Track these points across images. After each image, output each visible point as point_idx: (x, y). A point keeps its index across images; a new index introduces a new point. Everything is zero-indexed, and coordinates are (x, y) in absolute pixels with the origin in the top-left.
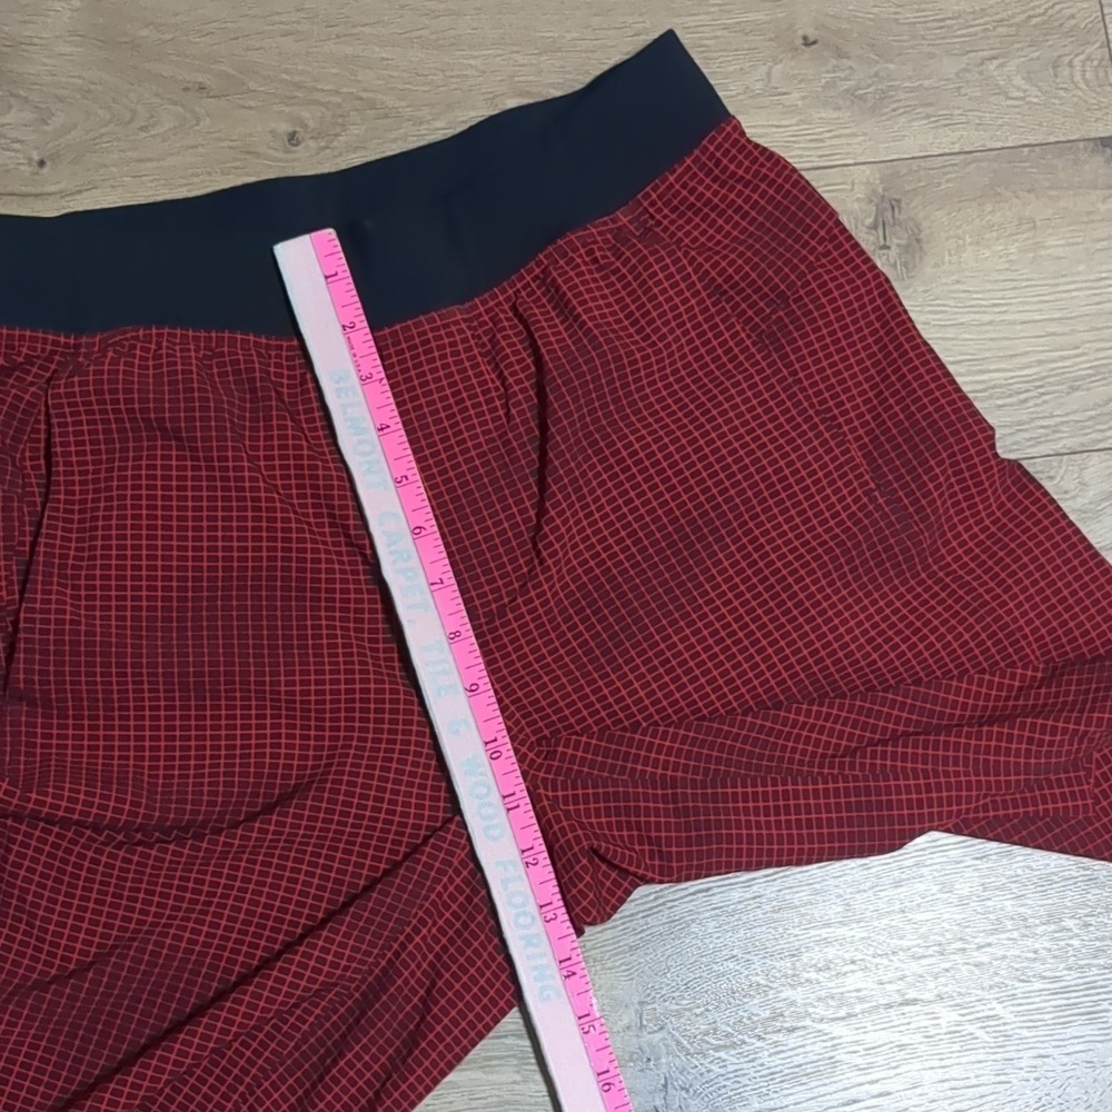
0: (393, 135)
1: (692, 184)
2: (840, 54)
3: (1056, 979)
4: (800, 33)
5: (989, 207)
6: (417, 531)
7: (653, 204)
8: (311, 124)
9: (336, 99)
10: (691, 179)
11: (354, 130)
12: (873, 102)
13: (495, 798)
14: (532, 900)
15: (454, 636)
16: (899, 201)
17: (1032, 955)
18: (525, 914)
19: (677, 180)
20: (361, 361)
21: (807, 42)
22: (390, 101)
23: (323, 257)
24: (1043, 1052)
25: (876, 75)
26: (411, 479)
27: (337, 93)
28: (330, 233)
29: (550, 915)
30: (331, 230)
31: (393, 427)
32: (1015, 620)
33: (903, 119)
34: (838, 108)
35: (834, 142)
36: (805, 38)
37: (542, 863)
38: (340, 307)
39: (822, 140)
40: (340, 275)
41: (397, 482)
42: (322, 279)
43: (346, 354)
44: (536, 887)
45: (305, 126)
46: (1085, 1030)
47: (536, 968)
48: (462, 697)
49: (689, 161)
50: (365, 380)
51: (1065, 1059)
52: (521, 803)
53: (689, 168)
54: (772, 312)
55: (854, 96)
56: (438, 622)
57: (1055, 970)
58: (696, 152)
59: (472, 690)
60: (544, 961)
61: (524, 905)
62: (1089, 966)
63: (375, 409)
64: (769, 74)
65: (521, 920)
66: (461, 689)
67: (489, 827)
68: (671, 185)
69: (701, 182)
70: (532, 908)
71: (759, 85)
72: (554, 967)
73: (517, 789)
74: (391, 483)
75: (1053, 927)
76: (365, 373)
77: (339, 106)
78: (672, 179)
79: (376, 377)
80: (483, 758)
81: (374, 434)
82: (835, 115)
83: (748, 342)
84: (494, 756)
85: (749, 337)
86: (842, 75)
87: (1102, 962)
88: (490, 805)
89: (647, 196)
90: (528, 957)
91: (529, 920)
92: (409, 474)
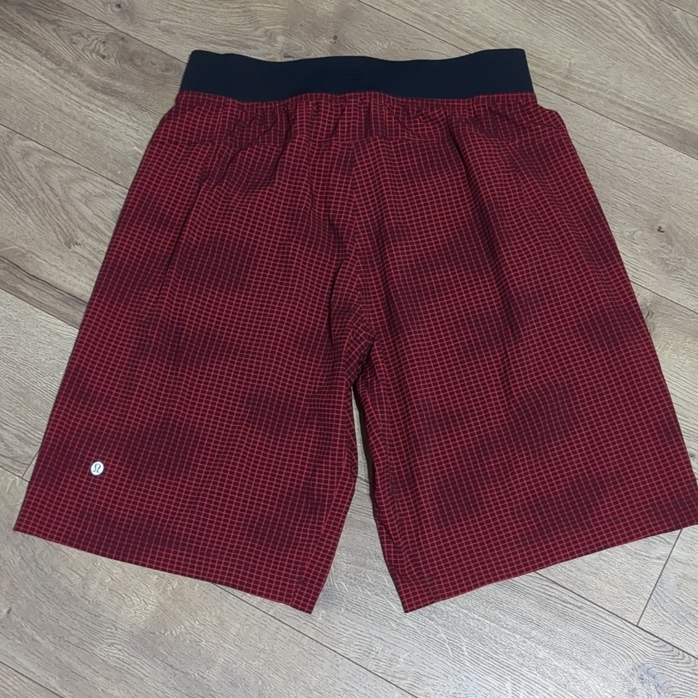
2: (670, 242)
4: (659, 225)
5: (689, 340)
12: (670, 269)
16: (653, 313)
21: (660, 230)
25: (680, 260)
33: (679, 283)
34: (653, 262)
35: (643, 274)
36: (660, 228)
39: (638, 270)
55: (664, 262)
64: (634, 232)
71: (627, 234)
82: (651, 264)
86: (666, 251)
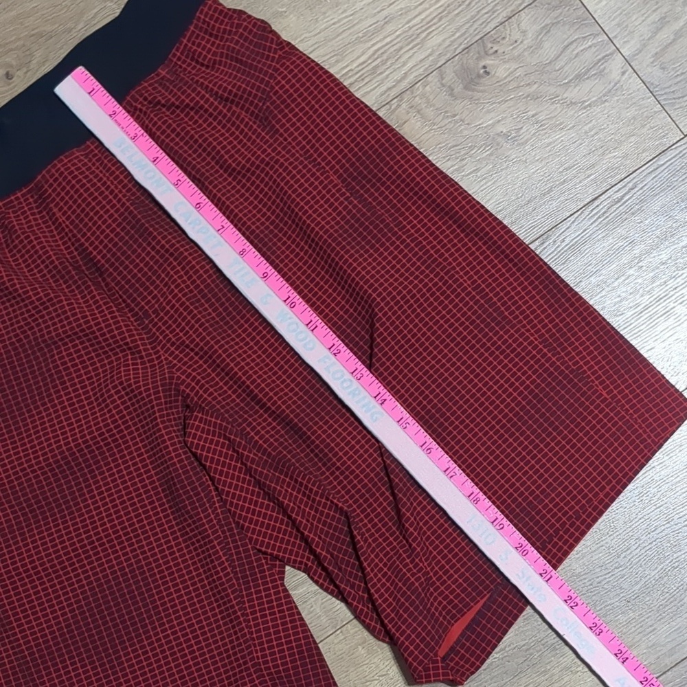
0: (59, 46)
1: (197, 41)
3: (638, 305)
6: (198, 206)
7: (179, 59)
8: (14, 63)
9: (20, 43)
10: (197, 38)
11: (38, 54)
13: (303, 327)
14: (345, 371)
15: (242, 253)
17: (618, 299)
18: (345, 380)
19: (189, 41)
20: (127, 130)
22: (49, 28)
23: (83, 83)
24: (649, 347)
26: (182, 180)
27: (20, 39)
28: (81, 69)
29: (359, 376)
30: (81, 67)
31: (161, 157)
32: (450, 264)
37: (343, 350)
38: (103, 106)
40: (96, 89)
41: (176, 185)
42: (87, 95)
43: (118, 129)
44: (345, 364)
45: (11, 66)
46: (667, 324)
47: (364, 406)
48: (261, 282)
49: (192, 28)
50: (134, 138)
51: (663, 345)
52: (318, 324)
53: (193, 32)
54: (264, 104)
56: (230, 249)
57: (635, 300)
58: (195, 21)
59: (265, 276)
60: (366, 401)
61: (343, 376)
62: (652, 289)
63: (146, 151)
65: (345, 385)
66: (258, 279)
67: (305, 344)
68: (186, 45)
69: (203, 38)
70: (348, 376)
72: (373, 402)
73: (312, 318)
74: (173, 187)
75: (623, 278)
76: (132, 135)
77: (24, 45)
78: (185, 41)
79: (139, 134)
80: (286, 309)
81: (152, 166)
83: (255, 127)
84: (292, 306)
85: (255, 123)
87: (658, 283)
88: (301, 332)
89: (174, 55)
90: (357, 402)
91: (349, 383)
92: (180, 178)
